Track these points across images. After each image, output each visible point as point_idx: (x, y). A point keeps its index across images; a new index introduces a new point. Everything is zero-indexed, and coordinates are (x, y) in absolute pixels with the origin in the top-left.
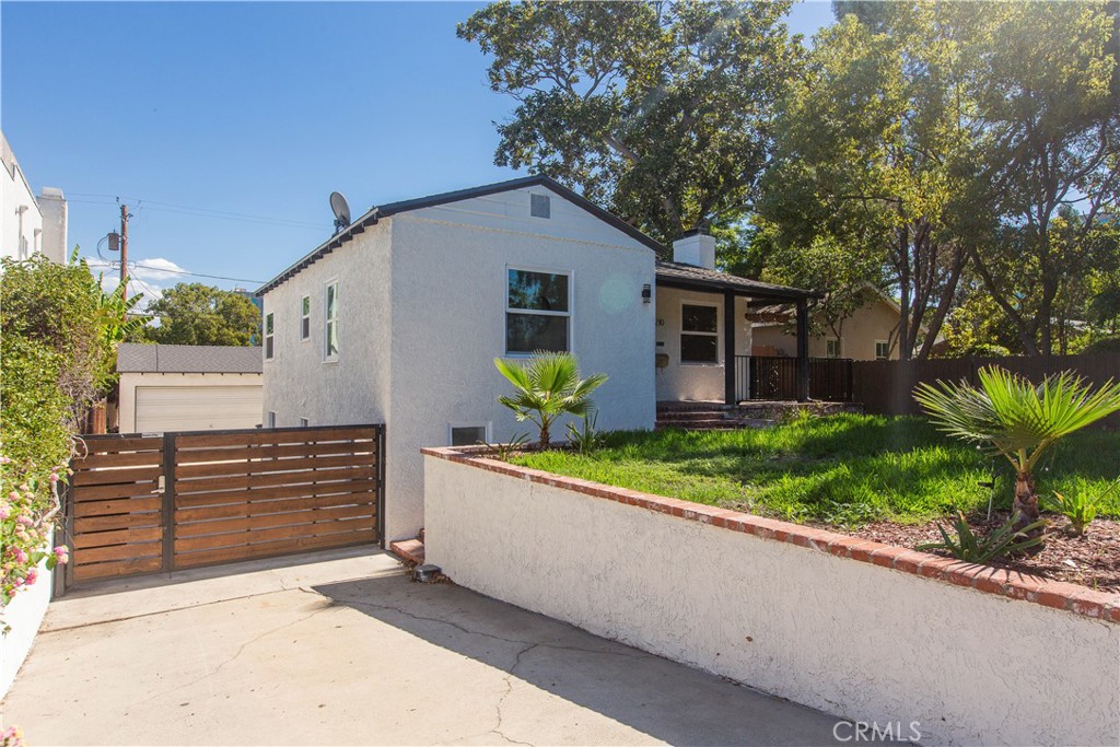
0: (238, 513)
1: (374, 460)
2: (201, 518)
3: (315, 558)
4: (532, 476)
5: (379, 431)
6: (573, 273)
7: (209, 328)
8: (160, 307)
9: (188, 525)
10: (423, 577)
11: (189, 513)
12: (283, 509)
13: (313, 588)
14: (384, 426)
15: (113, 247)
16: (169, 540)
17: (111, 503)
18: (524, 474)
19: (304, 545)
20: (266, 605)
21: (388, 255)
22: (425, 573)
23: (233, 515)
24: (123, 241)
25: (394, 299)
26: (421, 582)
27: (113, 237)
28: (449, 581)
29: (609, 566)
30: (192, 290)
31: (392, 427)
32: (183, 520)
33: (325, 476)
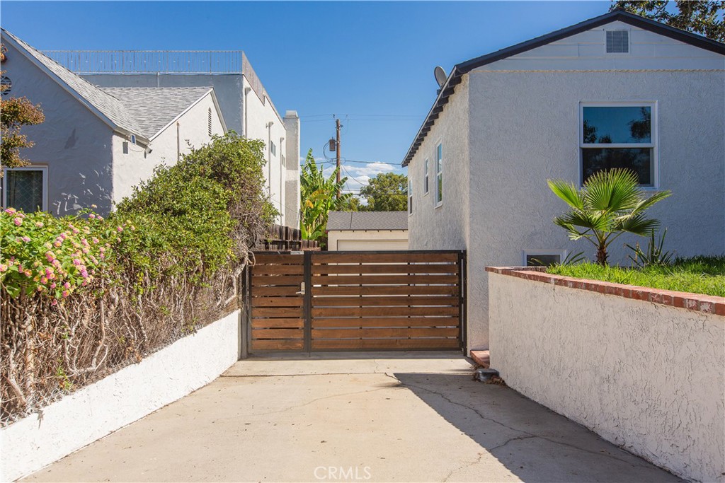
0: (353, 314)
1: (457, 280)
2: (329, 315)
3: (411, 356)
4: (555, 280)
5: (461, 255)
6: (656, 104)
7: (398, 205)
8: (367, 192)
9: (319, 319)
10: (482, 378)
11: (320, 311)
12: (385, 314)
13: (395, 374)
14: (465, 251)
15: (332, 149)
16: (308, 328)
17: (273, 299)
18: (550, 278)
19: (402, 344)
20: (355, 379)
21: (467, 107)
22: (484, 374)
23: (350, 315)
24: (338, 144)
25: (472, 143)
26: (479, 381)
27: (332, 142)
28: (503, 384)
29: (618, 367)
30: (387, 177)
31: (471, 252)
32: (316, 315)
33: (418, 291)
